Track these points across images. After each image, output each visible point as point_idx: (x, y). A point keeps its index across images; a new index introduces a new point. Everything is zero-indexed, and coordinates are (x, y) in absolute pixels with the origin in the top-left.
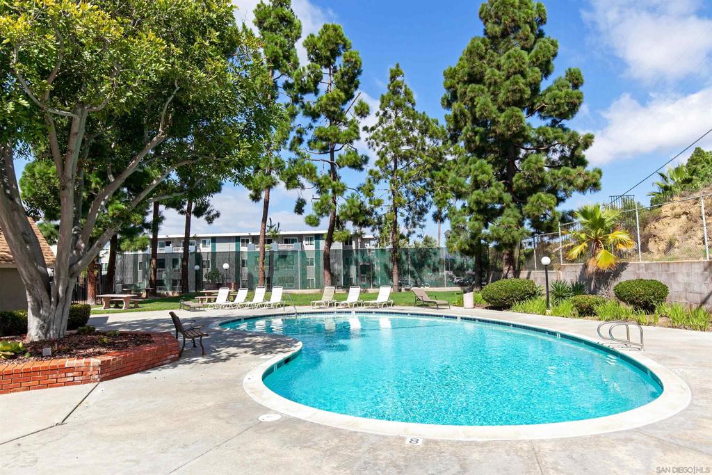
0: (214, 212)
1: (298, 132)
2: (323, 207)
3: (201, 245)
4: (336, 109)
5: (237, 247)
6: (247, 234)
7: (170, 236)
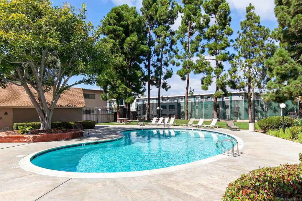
0: (169, 86)
1: (202, 47)
2: (207, 81)
3: (180, 100)
4: (214, 34)
5: (194, 100)
6: (198, 95)
7: (168, 96)
